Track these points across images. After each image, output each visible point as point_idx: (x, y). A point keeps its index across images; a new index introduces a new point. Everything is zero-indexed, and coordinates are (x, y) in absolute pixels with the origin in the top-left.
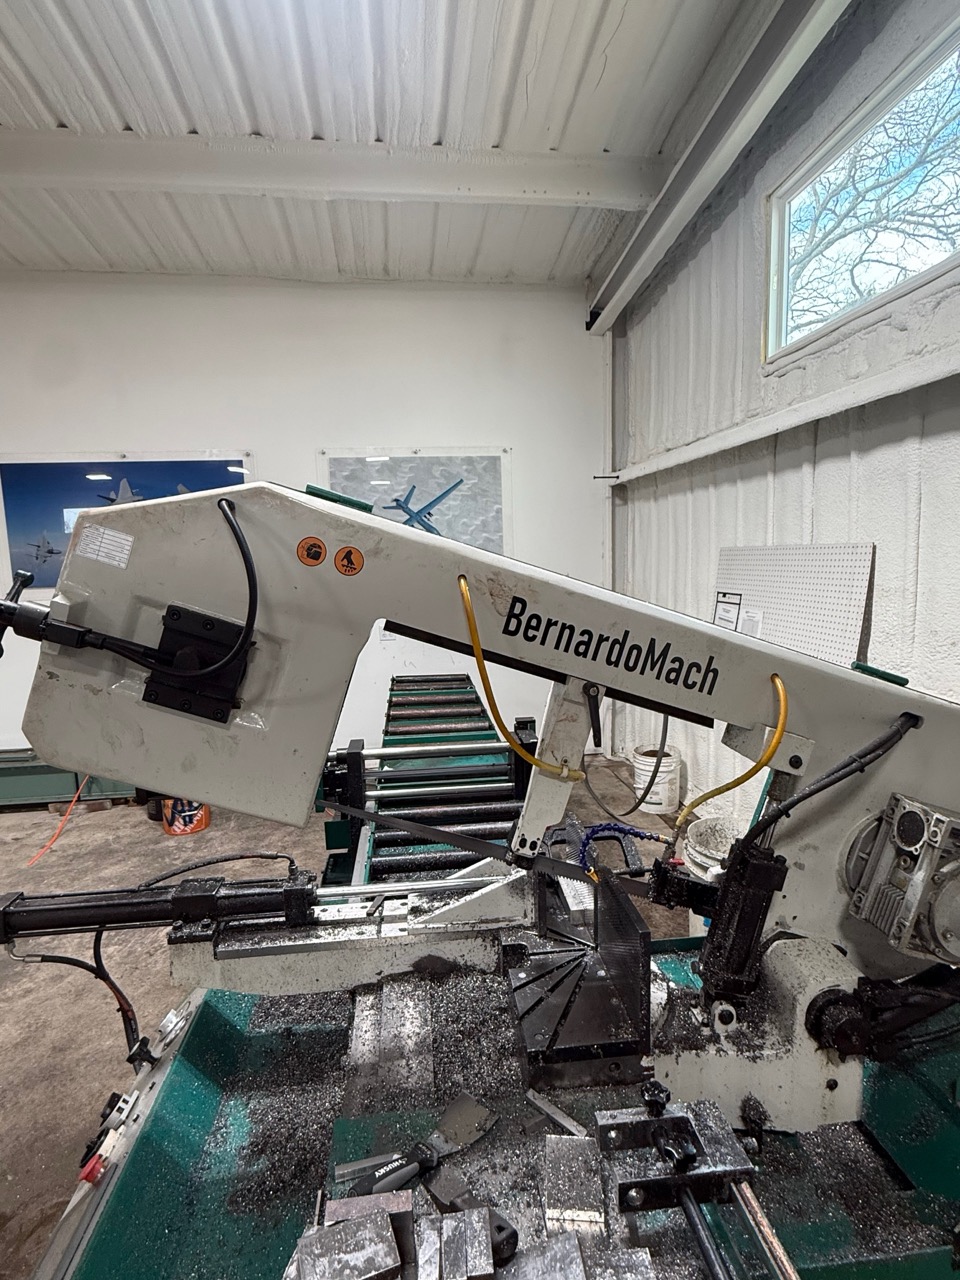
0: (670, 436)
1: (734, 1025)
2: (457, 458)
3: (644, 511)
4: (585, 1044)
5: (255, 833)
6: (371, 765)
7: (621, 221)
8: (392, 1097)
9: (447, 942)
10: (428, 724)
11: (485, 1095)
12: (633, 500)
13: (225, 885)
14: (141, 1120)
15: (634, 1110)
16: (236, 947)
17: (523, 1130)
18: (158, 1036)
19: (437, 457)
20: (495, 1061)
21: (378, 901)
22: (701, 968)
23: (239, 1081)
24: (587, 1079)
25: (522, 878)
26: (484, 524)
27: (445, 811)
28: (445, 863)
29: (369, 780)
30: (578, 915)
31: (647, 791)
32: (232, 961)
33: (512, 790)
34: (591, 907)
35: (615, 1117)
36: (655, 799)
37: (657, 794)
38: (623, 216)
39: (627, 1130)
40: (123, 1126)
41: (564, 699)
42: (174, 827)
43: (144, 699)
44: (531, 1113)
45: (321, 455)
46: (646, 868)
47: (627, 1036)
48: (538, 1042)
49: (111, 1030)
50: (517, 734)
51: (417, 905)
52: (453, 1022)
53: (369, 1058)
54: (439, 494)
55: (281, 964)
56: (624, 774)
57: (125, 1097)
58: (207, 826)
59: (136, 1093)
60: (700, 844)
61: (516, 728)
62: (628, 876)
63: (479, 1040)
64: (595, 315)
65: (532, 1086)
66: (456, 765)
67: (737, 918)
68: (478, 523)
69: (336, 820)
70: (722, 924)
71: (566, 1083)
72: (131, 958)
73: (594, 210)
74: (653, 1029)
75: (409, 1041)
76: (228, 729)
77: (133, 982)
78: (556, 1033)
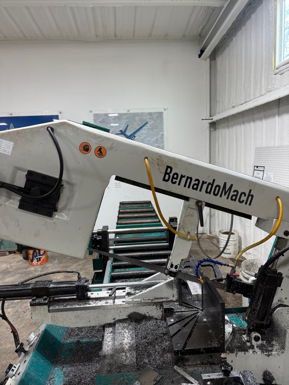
0: (234, 101)
1: (260, 342)
2: (145, 113)
3: (223, 133)
4: (198, 348)
5: (65, 265)
6: (111, 236)
7: (213, 11)
8: (119, 367)
9: (141, 307)
10: (134, 220)
11: (157, 368)
12: (218, 129)
13: (52, 283)
14: (21, 374)
15: (218, 374)
16: (57, 307)
17: (172, 382)
18: (27, 343)
19: (137, 113)
20: (161, 354)
21: (113, 290)
22: (246, 318)
23: (59, 360)
24: (199, 362)
25: (172, 281)
26: (157, 140)
27: (141, 255)
28: (141, 275)
29: (111, 242)
30: (195, 297)
31: (225, 248)
32: (55, 313)
33: (168, 246)
34: (200, 293)
35: (210, 376)
36: (228, 252)
37: (229, 249)
38: (214, 9)
39: (214, 381)
40: (14, 376)
41: (188, 207)
42: (33, 262)
43: (19, 208)
44: (176, 375)
45: (90, 113)
46: (224, 278)
47: (215, 345)
48: (178, 347)
49: (10, 341)
50: (170, 224)
51: (130, 292)
52: (144, 339)
53: (110, 352)
54: (138, 128)
55: (75, 315)
56: (215, 241)
57: (14, 365)
58: (46, 262)
59: (19, 364)
60: (247, 270)
61: (169, 221)
62: (216, 281)
63: (155, 346)
64: (202, 51)
65: (176, 364)
66: (145, 236)
67: (261, 298)
68: (154, 140)
69: (97, 258)
70: (255, 300)
71: (190, 363)
72: (17, 313)
73: (202, 7)
74: (226, 343)
75: (126, 346)
76: (53, 220)
77: (18, 323)
78: (186, 344)
